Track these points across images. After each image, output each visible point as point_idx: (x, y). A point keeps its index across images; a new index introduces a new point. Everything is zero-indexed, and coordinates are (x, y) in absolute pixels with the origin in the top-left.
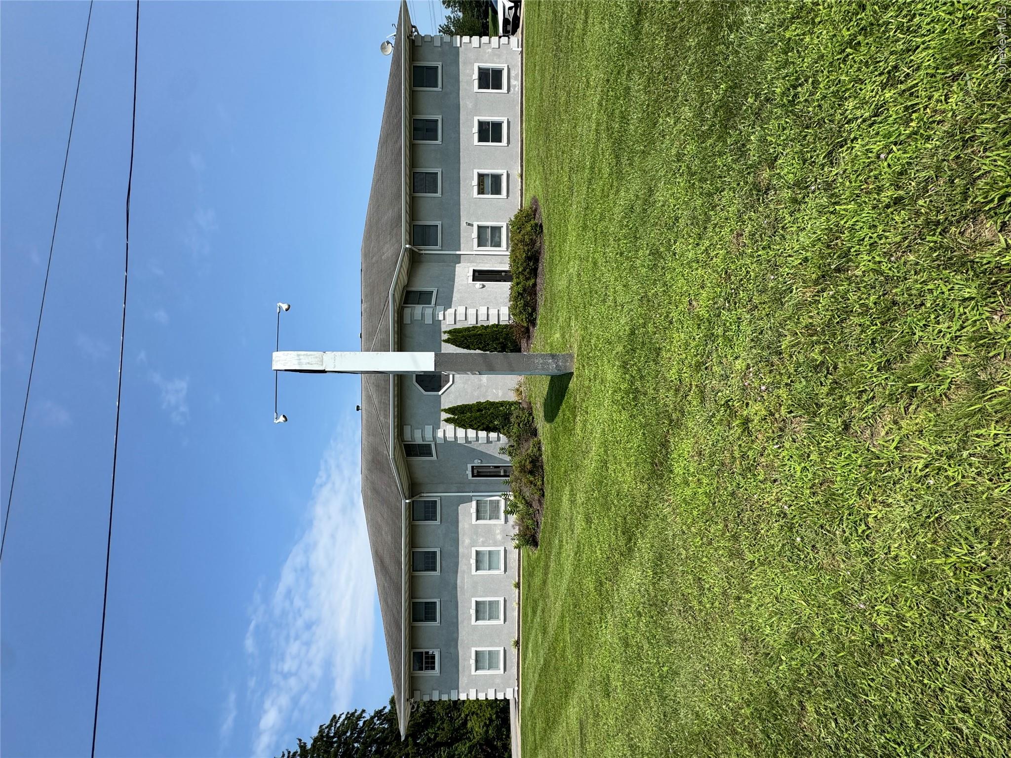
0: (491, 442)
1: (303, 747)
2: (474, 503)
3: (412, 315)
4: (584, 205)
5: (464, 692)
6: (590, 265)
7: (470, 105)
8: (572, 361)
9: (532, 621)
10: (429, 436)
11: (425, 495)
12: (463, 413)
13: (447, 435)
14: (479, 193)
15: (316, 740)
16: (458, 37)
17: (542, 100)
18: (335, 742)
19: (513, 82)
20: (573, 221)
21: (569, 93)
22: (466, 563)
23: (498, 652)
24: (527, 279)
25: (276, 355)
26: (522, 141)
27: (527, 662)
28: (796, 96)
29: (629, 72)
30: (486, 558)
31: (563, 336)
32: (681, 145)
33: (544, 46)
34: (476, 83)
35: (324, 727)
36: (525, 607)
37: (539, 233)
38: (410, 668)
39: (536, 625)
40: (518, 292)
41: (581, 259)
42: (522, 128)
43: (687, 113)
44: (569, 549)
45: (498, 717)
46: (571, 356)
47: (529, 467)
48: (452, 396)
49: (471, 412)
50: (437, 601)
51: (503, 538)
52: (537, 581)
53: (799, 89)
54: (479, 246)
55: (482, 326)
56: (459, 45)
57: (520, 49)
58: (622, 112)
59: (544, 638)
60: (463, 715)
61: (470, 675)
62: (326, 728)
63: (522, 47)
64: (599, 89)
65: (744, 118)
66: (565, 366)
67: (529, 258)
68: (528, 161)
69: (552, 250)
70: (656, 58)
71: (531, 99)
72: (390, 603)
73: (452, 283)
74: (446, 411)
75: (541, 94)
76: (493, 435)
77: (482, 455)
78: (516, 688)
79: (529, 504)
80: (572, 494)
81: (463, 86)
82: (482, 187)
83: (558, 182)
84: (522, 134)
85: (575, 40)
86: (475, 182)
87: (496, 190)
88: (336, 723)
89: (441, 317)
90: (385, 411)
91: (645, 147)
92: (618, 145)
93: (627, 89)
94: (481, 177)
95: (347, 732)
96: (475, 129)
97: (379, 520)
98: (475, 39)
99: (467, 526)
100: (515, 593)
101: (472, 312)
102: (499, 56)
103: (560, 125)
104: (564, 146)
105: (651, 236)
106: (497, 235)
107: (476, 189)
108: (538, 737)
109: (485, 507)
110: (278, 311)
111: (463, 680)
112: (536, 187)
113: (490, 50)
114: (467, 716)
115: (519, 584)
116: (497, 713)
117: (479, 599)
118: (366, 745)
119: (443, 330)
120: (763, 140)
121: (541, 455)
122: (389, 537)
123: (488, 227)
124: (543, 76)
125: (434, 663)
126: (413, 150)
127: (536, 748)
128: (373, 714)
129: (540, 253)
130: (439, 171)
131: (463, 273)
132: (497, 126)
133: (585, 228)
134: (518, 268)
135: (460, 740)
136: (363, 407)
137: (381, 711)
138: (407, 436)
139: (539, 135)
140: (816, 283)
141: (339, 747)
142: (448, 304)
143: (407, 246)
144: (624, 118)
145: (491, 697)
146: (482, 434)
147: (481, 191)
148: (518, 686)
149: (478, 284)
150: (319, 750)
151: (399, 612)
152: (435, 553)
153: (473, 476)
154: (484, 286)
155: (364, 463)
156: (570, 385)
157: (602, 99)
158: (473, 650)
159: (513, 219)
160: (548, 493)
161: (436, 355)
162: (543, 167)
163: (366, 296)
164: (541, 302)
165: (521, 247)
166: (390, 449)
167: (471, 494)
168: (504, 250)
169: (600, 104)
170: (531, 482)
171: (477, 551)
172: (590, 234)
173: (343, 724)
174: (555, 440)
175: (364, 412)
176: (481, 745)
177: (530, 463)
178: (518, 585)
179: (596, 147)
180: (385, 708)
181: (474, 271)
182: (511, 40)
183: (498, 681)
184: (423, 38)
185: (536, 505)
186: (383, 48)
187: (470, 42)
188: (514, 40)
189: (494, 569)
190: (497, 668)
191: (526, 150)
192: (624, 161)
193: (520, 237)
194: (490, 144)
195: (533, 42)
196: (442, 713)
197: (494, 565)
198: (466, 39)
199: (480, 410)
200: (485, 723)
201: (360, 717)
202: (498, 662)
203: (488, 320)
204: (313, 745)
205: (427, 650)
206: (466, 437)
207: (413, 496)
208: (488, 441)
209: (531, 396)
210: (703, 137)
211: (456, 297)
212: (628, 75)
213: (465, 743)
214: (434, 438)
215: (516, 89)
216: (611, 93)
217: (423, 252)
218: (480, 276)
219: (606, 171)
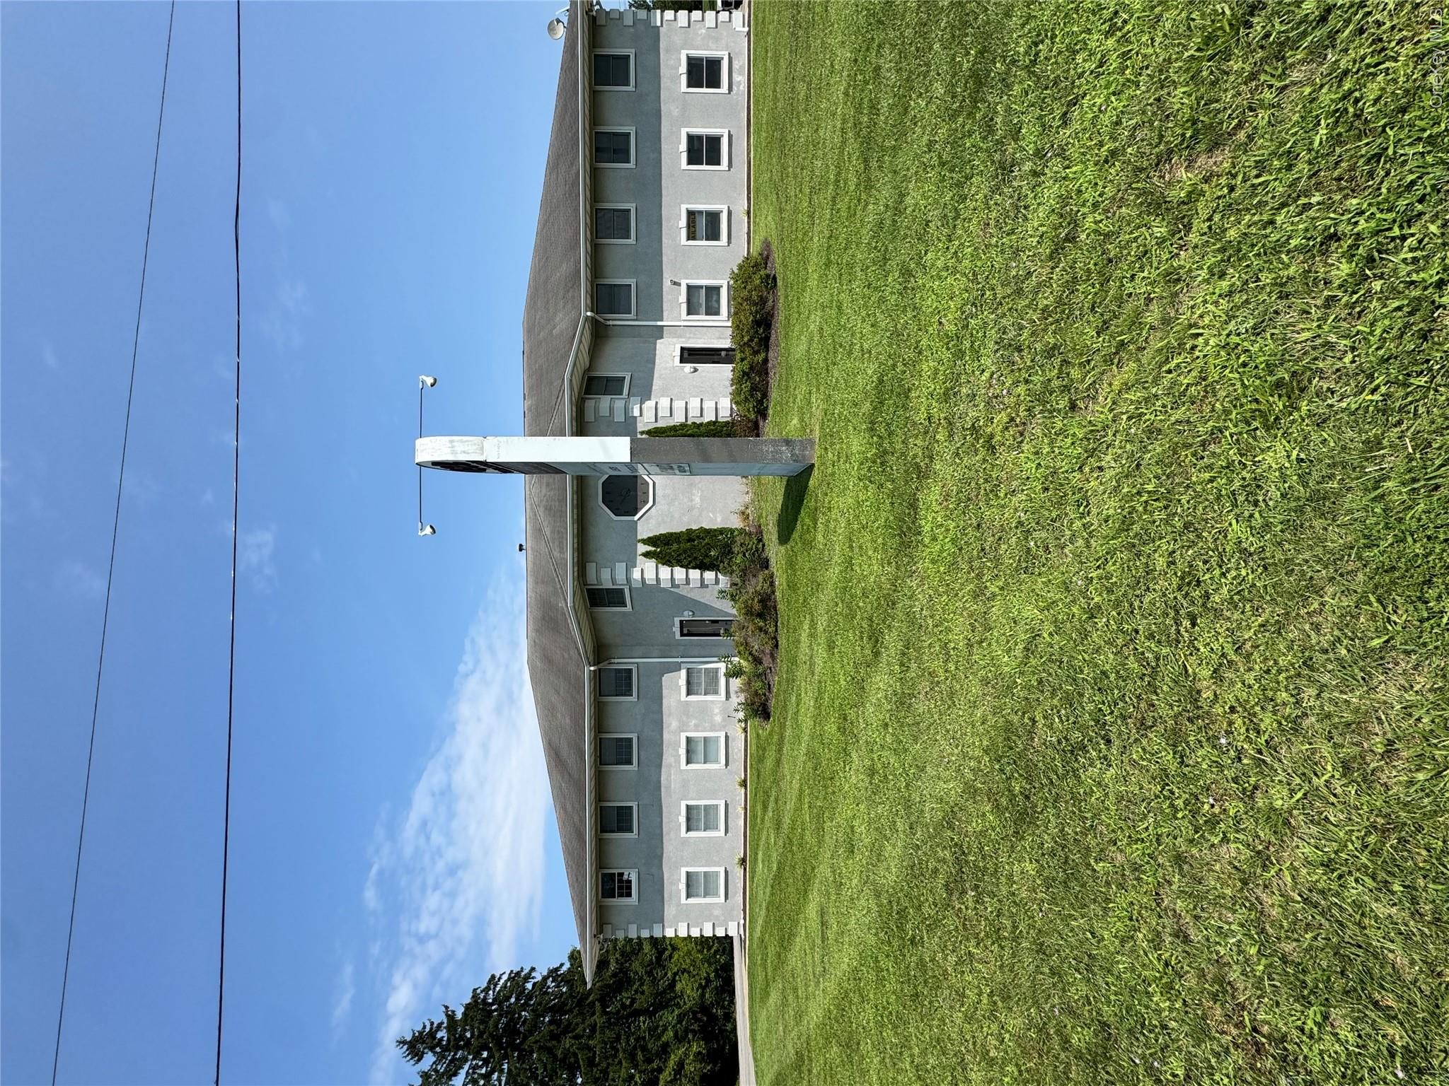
0: (707, 586)
1: (451, 1017)
2: (683, 673)
3: (596, 409)
4: (827, 233)
5: (671, 927)
6: (834, 312)
7: (676, 112)
8: (813, 449)
9: (763, 820)
10: (620, 576)
11: (616, 661)
12: (667, 544)
13: (646, 576)
14: (688, 239)
15: (468, 1007)
16: (658, 12)
17: (776, 100)
18: (495, 1010)
19: (736, 78)
20: (814, 259)
21: (810, 84)
22: (675, 752)
23: (717, 873)
24: (756, 353)
25: (420, 443)
26: (749, 163)
27: (756, 880)
28: (1037, 54)
29: (879, 46)
30: (701, 747)
31: (802, 420)
32: (933, 130)
33: (779, 22)
34: (684, 79)
35: (478, 991)
36: (753, 807)
37: (771, 288)
38: (597, 894)
39: (767, 824)
40: (743, 371)
41: (823, 307)
42: (748, 145)
43: (939, 89)
44: (808, 701)
45: (717, 976)
46: (812, 442)
47: (757, 607)
48: (653, 523)
49: (679, 543)
50: (634, 805)
51: (724, 720)
52: (769, 763)
53: (1041, 46)
54: (689, 313)
55: (694, 423)
56: (659, 24)
57: (746, 29)
58: (871, 100)
59: (777, 836)
60: (669, 974)
61: (679, 904)
62: (482, 992)
63: (749, 26)
64: (845, 74)
65: (992, 87)
66: (804, 456)
67: (757, 323)
68: (758, 190)
69: (788, 307)
70: (908, 26)
71: (762, 100)
72: (569, 807)
73: (650, 366)
74: (645, 542)
75: (775, 91)
76: (709, 575)
77: (695, 605)
78: (742, 922)
79: (757, 661)
80: (813, 625)
81: (665, 83)
82: (692, 229)
83: (796, 211)
84: (749, 153)
85: (817, 10)
86: (683, 222)
87: (713, 234)
88: (496, 985)
89: (636, 413)
90: (561, 542)
91: (896, 140)
92: (867, 143)
93: (878, 69)
94: (691, 215)
95: (511, 997)
96: (683, 146)
97: (554, 698)
98: (683, 14)
99: (673, 704)
100: (740, 794)
101: (679, 405)
102: (717, 40)
103: (799, 131)
104: (804, 159)
105: (902, 253)
106: (715, 298)
107: (684, 233)
108: (770, 970)
109: (699, 677)
110: (421, 387)
111: (669, 911)
112: (768, 224)
113: (704, 31)
114: (675, 974)
115: (745, 781)
116: (716, 971)
117: (691, 803)
118: (537, 1015)
119: (639, 429)
120: (1008, 110)
121: (773, 592)
122: (568, 721)
123: (701, 287)
124: (777, 65)
125: (630, 888)
126: (595, 176)
127: (768, 985)
128: (545, 973)
129: (772, 316)
130: (631, 206)
131: (667, 351)
132: (714, 141)
133: (828, 264)
134: (743, 337)
135: (666, 1007)
136: (528, 545)
137: (557, 970)
138: (591, 577)
139: (772, 150)
140: (1051, 257)
141: (500, 1016)
142: (646, 394)
143: (589, 314)
144: (874, 108)
145: (708, 933)
146: (695, 574)
147: (691, 236)
148: (745, 919)
149: (688, 367)
150: (472, 1020)
151: (583, 821)
152: (630, 740)
153: (682, 635)
154: (696, 370)
155: (531, 622)
156: (811, 482)
157: (849, 85)
158: (684, 870)
159: (736, 271)
160: (783, 642)
161: (632, 441)
162: (777, 194)
163: (531, 388)
164: (773, 382)
165: (747, 307)
166: (568, 598)
167: (679, 660)
168: (724, 318)
169: (846, 94)
170: (761, 629)
171: (687, 738)
172: (834, 270)
173: (505, 986)
174: (791, 564)
175: (529, 552)
176: (694, 1013)
177: (759, 602)
178: (744, 784)
179: (842, 152)
180: (562, 965)
181: (682, 349)
182: (733, 15)
183: (716, 912)
184: (608, 13)
185: (767, 661)
186: (551, 29)
187: (675, 19)
188: (738, 15)
189: (711, 762)
190: (716, 894)
191: (755, 175)
192: (874, 164)
193: (746, 293)
194: (704, 167)
195: (764, 18)
196: (641, 971)
197: (711, 756)
198: (669, 14)
199: (690, 540)
200: (700, 984)
201: (528, 977)
202: (717, 888)
203: (702, 416)
204: (465, 1014)
205: (621, 871)
206: (672, 579)
207: (599, 663)
208: (703, 585)
209: (760, 517)
210: (954, 116)
211: (657, 384)
212: (878, 51)
213: (673, 1011)
214: (628, 580)
215: (741, 88)
216: (860, 77)
217: (611, 323)
218: (691, 355)
219: (853, 181)
